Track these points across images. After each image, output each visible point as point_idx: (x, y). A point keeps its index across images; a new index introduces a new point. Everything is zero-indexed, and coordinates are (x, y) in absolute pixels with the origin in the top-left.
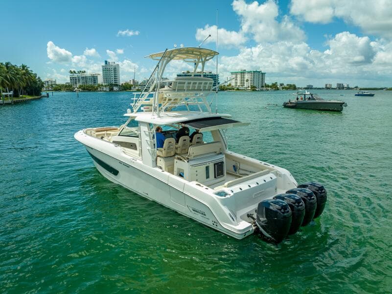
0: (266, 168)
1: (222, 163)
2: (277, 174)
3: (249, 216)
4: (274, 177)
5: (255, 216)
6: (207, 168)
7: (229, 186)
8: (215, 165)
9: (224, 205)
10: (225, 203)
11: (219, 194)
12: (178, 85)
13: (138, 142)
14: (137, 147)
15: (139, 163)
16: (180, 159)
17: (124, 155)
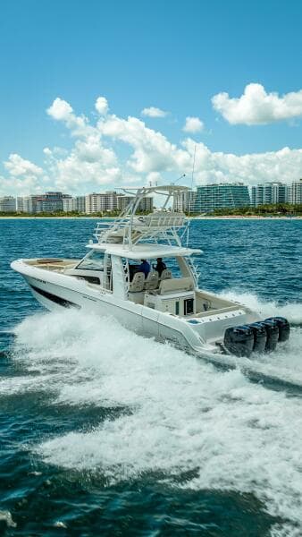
1: (192, 300)
3: (217, 344)
4: (243, 313)
5: (223, 344)
6: (177, 304)
7: (199, 317)
8: (185, 301)
9: (196, 331)
10: (196, 329)
11: (191, 322)
13: (102, 276)
14: (101, 281)
15: (108, 296)
16: (151, 294)
17: (88, 288)
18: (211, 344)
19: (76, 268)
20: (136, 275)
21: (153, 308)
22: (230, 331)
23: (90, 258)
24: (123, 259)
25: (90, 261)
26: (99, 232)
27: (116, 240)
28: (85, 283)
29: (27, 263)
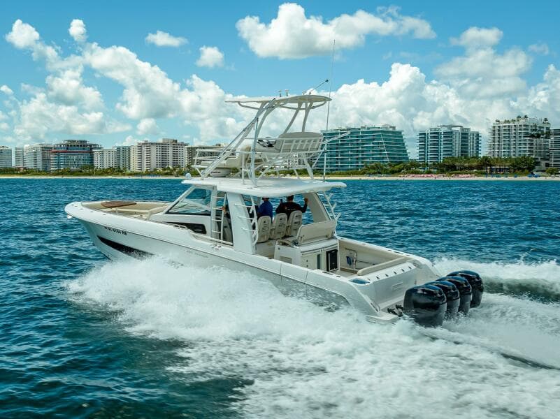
0: (399, 257)
1: (336, 251)
2: (415, 263)
4: (413, 267)
6: (319, 256)
8: (327, 253)
9: (365, 294)
10: (364, 292)
12: (284, 144)
13: (209, 222)
14: (208, 229)
15: (225, 250)
16: (284, 244)
17: (194, 240)
19: (168, 213)
21: (291, 263)
23: (189, 197)
24: (246, 199)
25: (190, 202)
26: (199, 162)
27: (223, 172)
28: (187, 232)
29: (88, 207)
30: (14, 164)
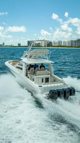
4: (62, 84)
6: (43, 79)
11: (40, 86)
15: (21, 75)
18: (45, 94)
19: (18, 65)
20: (31, 69)
22: (51, 91)
30: (63, 45)
